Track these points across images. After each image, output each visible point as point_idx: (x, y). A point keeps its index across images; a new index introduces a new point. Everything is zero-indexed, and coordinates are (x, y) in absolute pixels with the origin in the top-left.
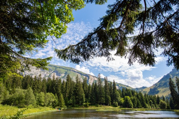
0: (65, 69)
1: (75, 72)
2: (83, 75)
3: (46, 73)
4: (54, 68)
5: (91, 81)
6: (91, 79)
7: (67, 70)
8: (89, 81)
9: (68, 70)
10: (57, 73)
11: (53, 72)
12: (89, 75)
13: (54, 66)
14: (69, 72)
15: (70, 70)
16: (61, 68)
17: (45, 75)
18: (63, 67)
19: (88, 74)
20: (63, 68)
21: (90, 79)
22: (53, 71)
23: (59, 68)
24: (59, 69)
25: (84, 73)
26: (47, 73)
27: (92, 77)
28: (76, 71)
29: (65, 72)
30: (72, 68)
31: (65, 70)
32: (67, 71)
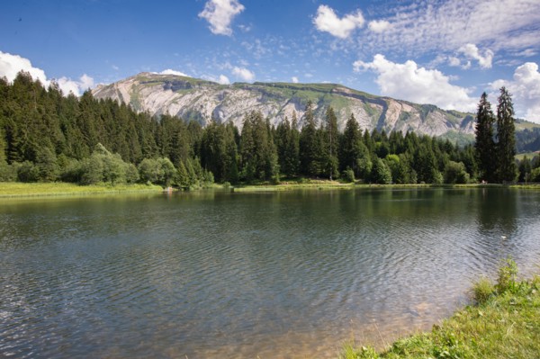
0: (319, 91)
1: (345, 94)
2: (370, 101)
3: (270, 106)
4: (290, 91)
5: (393, 116)
6: (394, 111)
7: (324, 92)
8: (387, 117)
9: (326, 92)
10: (299, 104)
11: (289, 101)
12: (388, 98)
13: (290, 87)
14: (329, 96)
15: (331, 92)
16: (307, 89)
17: (270, 113)
18: (311, 86)
19: (385, 98)
20: (312, 90)
21: (388, 112)
22: (286, 101)
23: (303, 89)
24: (302, 92)
25: (371, 96)
26: (274, 107)
27: (397, 104)
28: (347, 91)
29: (318, 100)
30: (335, 85)
31: (317, 93)
32: (322, 94)
